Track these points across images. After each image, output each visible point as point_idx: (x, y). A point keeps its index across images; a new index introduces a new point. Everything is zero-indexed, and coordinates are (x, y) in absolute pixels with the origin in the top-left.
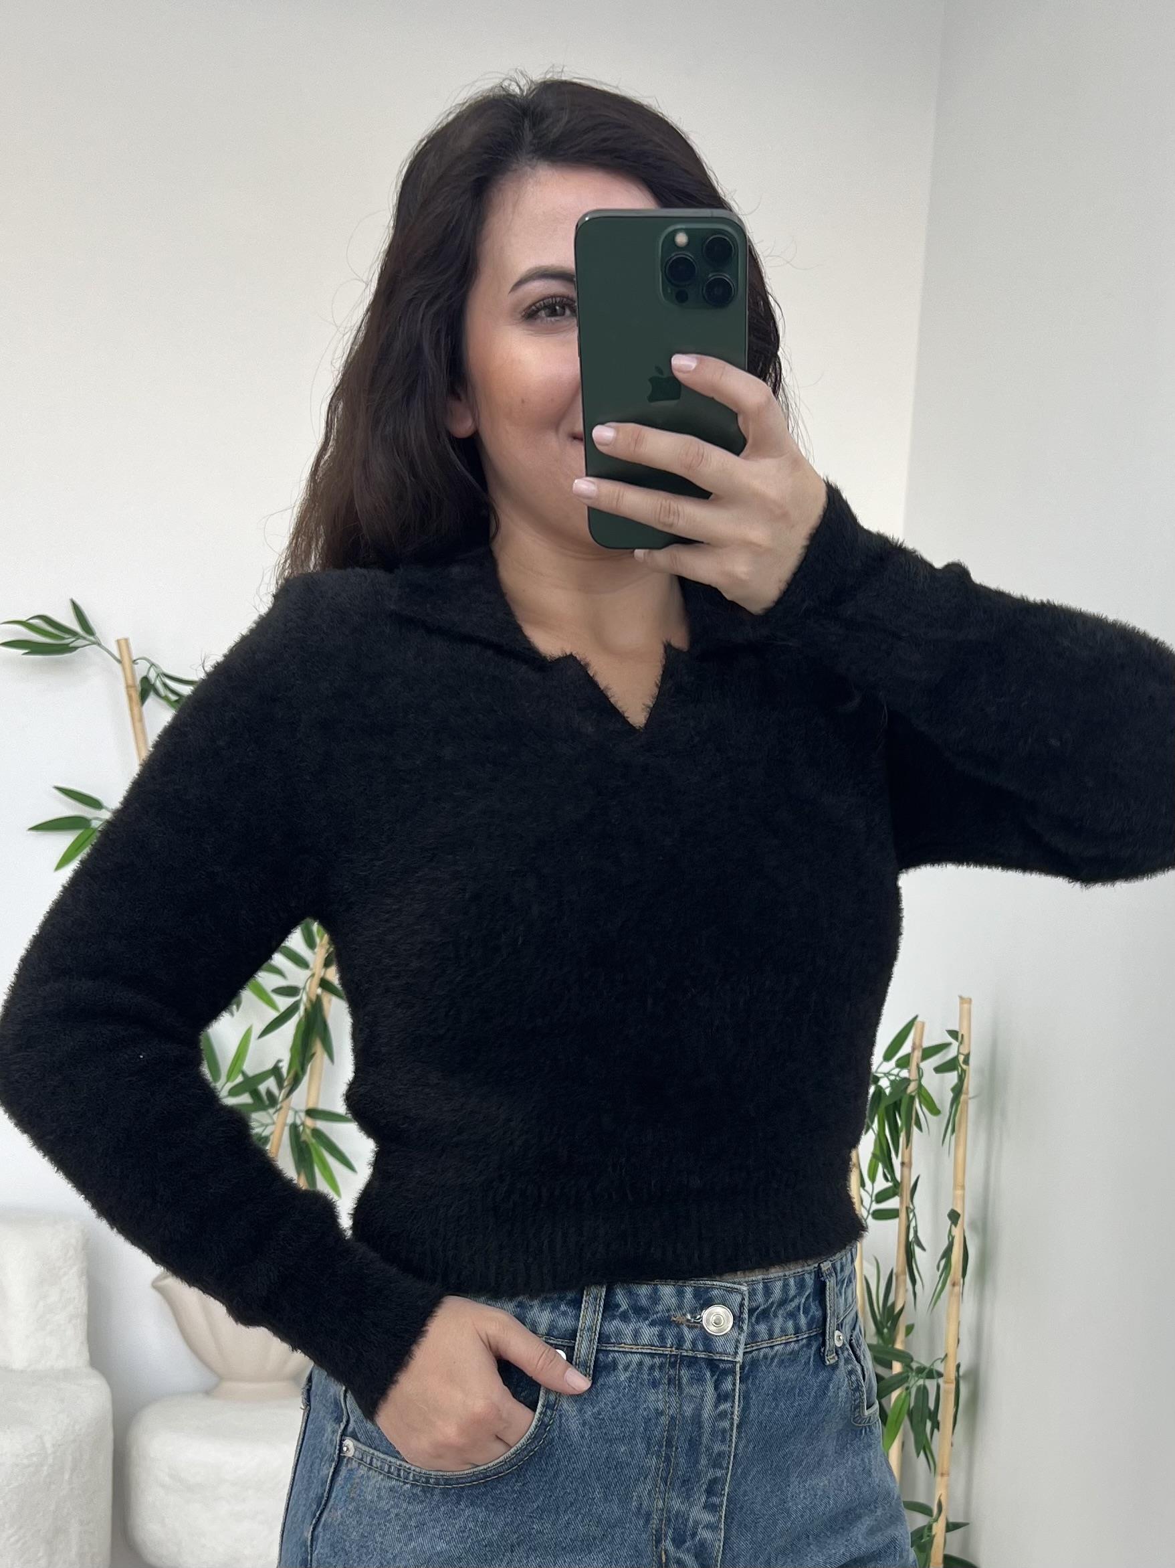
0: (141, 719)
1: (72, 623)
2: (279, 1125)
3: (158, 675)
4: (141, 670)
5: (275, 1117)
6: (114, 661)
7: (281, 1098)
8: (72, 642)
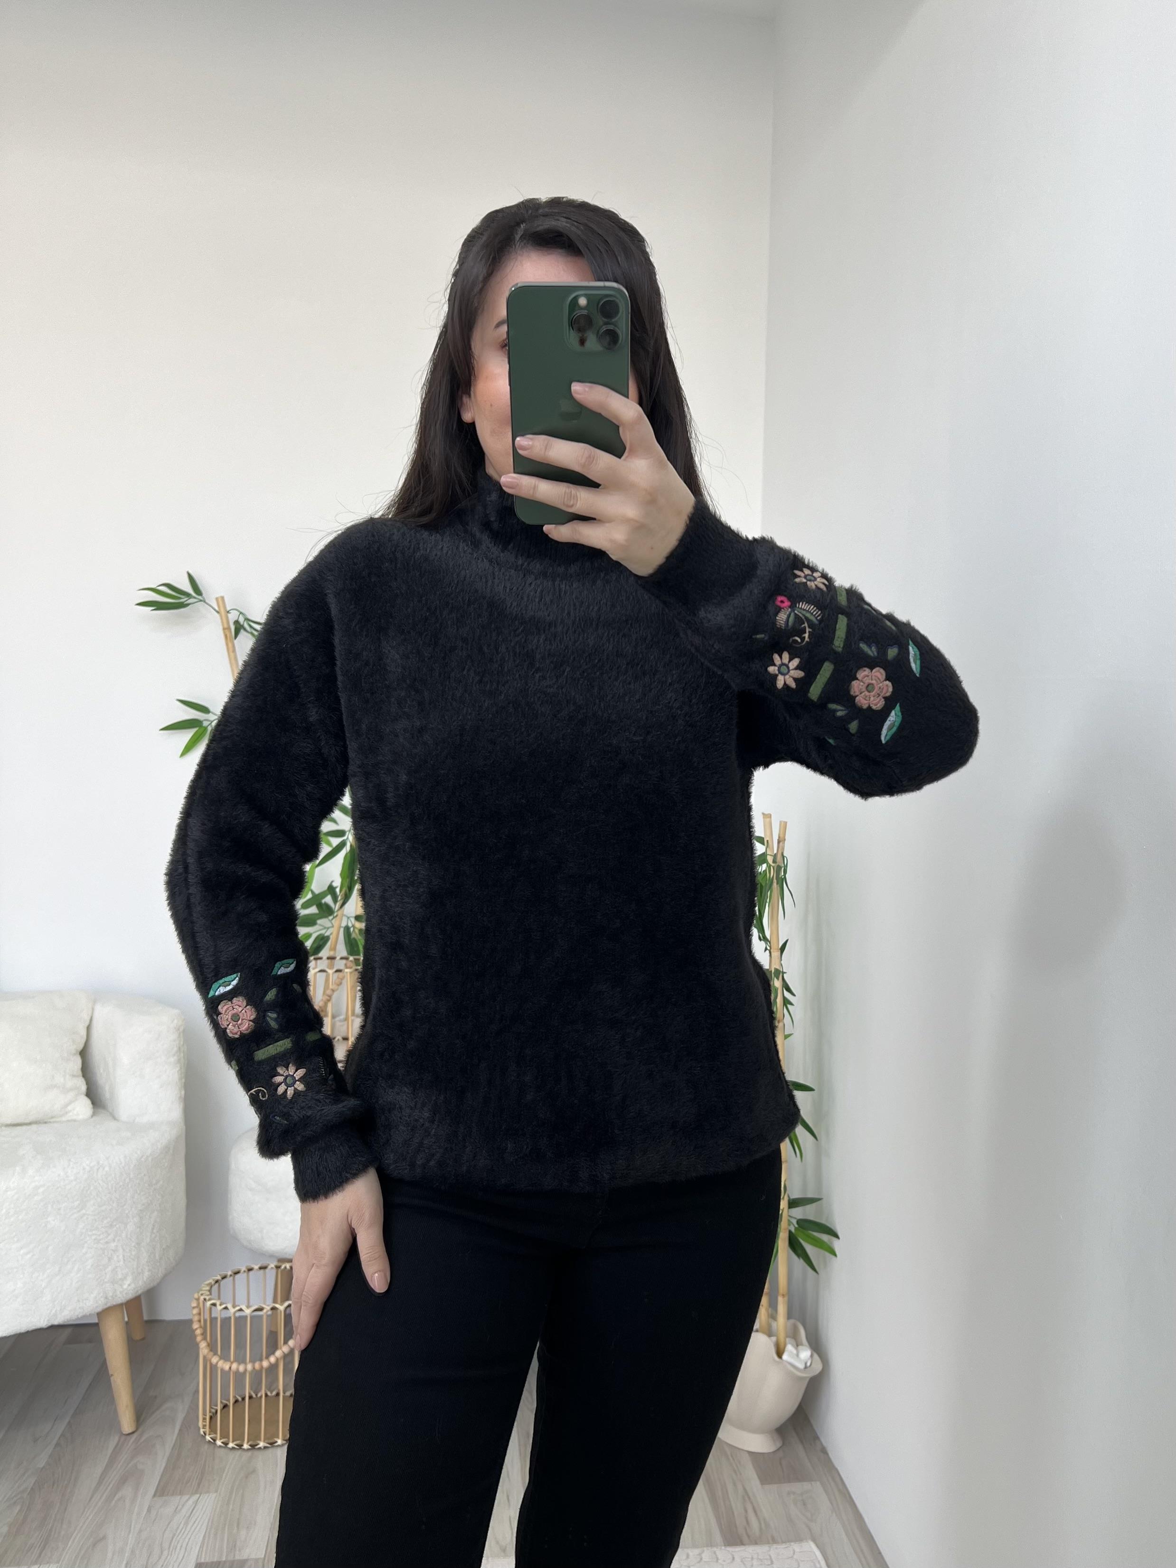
0: (234, 651)
1: (187, 588)
2: (336, 927)
3: (244, 619)
4: (233, 616)
5: (333, 921)
6: (214, 611)
7: (336, 910)
8: (187, 601)
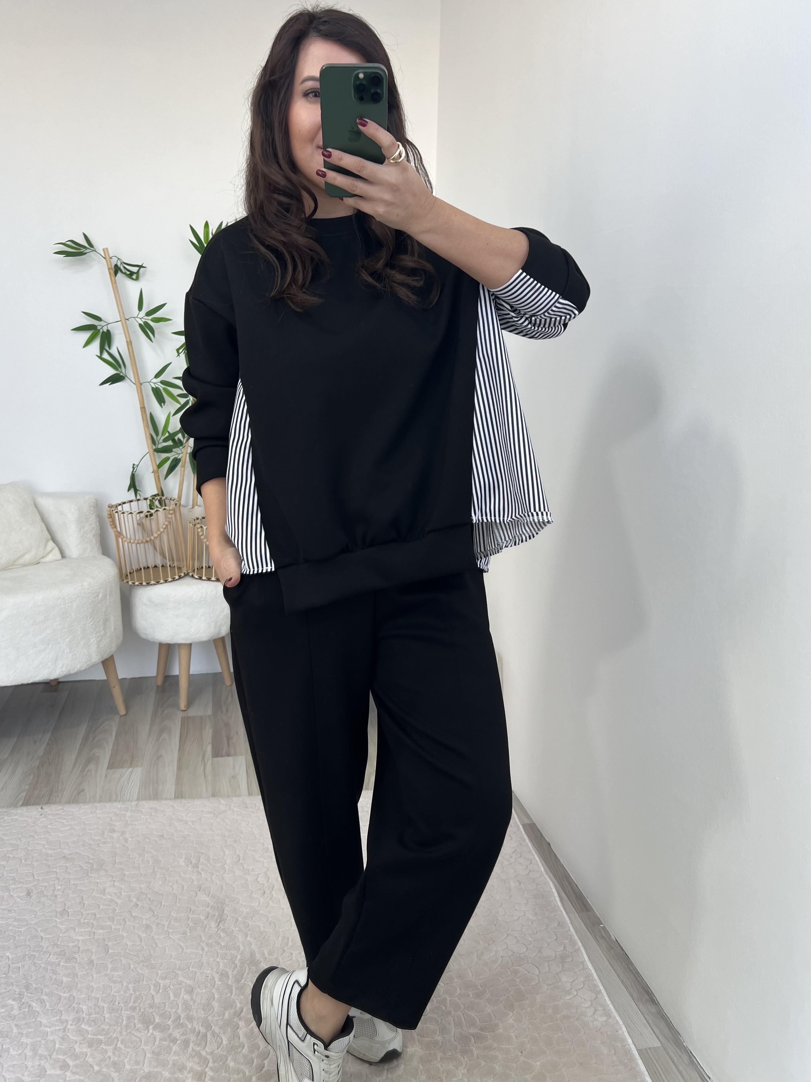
0: (115, 283)
1: (84, 243)
2: (185, 452)
3: (121, 263)
4: (114, 261)
5: (183, 450)
6: (103, 258)
7: (184, 443)
8: (85, 251)
